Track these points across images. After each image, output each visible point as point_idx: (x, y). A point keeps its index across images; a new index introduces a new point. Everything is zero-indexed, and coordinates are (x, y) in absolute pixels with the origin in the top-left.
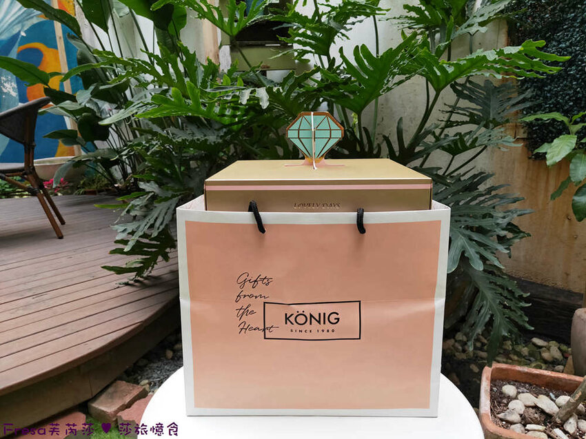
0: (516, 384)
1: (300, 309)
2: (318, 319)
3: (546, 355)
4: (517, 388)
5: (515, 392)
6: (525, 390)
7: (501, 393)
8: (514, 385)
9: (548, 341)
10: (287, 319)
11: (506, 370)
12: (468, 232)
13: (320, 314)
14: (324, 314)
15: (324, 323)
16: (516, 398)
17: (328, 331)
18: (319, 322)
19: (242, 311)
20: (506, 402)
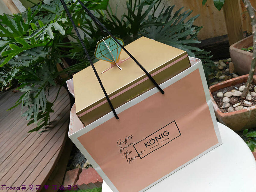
0: (221, 90)
1: (150, 138)
2: (159, 138)
3: (220, 68)
4: (222, 92)
5: (223, 94)
6: (225, 91)
7: (218, 97)
8: (220, 91)
9: (218, 61)
10: (146, 145)
11: (215, 87)
12: (180, 42)
13: (159, 135)
14: (161, 134)
15: (163, 138)
16: (224, 97)
17: (166, 140)
18: (161, 138)
19: (125, 155)
20: (221, 100)
